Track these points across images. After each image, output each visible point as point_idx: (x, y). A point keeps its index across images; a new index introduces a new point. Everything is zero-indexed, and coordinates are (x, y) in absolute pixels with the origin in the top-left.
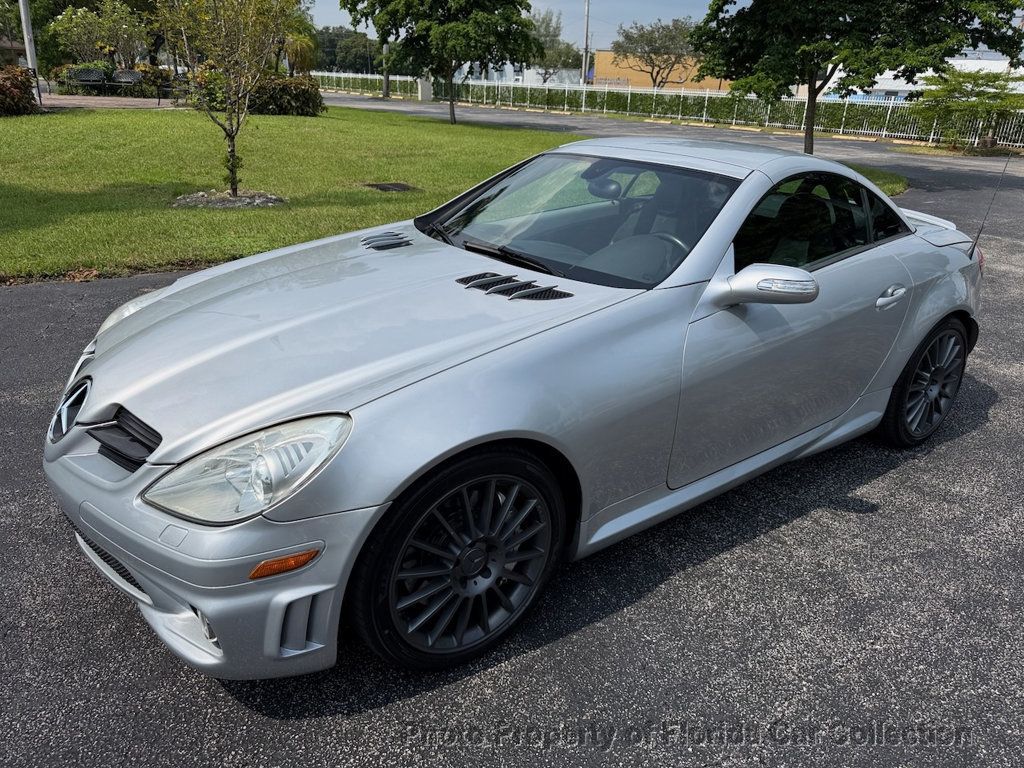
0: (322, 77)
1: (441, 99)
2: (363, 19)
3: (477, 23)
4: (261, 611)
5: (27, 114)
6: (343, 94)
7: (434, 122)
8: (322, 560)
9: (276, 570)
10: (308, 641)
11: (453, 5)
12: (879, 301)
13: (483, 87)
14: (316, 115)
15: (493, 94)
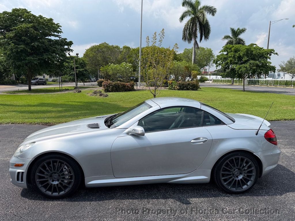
1: (250, 84)
3: (250, 64)
4: (15, 172)
5: (131, 91)
6: (222, 84)
7: (239, 91)
8: (24, 166)
9: (18, 166)
10: (22, 181)
11: (244, 60)
12: (193, 141)
13: (264, 81)
14: (197, 90)
15: (267, 83)
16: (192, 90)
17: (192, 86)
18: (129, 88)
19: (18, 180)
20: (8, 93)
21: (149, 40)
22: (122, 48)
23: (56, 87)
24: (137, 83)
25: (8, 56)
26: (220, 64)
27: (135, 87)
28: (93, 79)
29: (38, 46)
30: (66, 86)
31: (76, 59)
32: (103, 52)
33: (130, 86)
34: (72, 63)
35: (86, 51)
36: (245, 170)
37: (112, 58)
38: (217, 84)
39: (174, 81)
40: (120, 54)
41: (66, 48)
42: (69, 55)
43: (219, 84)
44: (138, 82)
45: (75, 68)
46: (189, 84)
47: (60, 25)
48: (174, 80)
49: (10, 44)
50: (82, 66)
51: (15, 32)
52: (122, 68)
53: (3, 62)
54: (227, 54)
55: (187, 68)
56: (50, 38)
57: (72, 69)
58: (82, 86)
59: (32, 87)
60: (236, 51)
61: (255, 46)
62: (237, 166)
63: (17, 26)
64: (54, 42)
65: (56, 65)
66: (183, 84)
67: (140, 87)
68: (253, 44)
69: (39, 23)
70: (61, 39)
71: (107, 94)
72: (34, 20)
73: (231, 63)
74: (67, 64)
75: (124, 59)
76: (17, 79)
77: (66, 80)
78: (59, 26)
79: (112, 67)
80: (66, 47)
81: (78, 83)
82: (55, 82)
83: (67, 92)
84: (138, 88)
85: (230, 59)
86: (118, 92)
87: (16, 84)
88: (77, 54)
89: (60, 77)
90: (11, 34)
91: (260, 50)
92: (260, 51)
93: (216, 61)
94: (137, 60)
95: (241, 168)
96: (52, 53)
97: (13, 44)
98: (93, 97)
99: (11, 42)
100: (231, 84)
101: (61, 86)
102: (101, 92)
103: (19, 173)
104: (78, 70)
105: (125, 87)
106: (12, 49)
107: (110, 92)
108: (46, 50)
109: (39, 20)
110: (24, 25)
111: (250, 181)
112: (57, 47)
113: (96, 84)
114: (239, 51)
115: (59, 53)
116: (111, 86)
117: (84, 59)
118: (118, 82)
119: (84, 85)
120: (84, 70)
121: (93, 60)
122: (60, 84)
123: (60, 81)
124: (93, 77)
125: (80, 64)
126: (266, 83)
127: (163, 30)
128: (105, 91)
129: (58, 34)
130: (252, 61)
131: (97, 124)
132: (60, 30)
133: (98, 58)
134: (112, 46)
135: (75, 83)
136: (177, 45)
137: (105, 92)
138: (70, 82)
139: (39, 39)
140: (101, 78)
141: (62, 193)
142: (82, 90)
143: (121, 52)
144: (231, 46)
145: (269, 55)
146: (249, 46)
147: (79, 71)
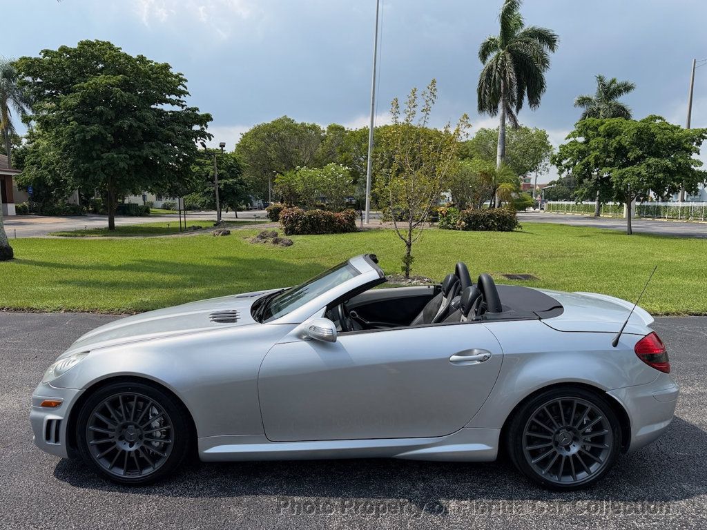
0: (558, 205)
1: (643, 217)
2: (566, 170)
3: (649, 165)
4: (42, 420)
5: (349, 232)
6: (569, 214)
7: (616, 233)
8: (62, 407)
9: (48, 405)
10: (57, 440)
11: (631, 155)
12: (454, 358)
13: (678, 207)
14: (511, 230)
15: (687, 213)
16: (499, 230)
17: (498, 220)
18: (344, 225)
19: (48, 438)
20: (62, 236)
21: (397, 107)
22: (326, 130)
23: (173, 221)
24: (363, 212)
25: (64, 150)
26: (568, 167)
27: (358, 223)
28: (256, 204)
29: (131, 126)
30: (194, 219)
31: (217, 157)
32: (282, 139)
33: (346, 221)
34: (209, 165)
35: (241, 136)
36: (584, 434)
37: (301, 154)
38: (559, 216)
39: (452, 209)
40: (320, 145)
41: (197, 131)
42: (204, 146)
43: (562, 214)
44: (364, 210)
45: (216, 177)
46: (491, 216)
47: (184, 77)
48: (453, 205)
49: (68, 123)
50: (233, 172)
51: (82, 96)
52: (327, 177)
53: (52, 163)
54: (586, 142)
55: (487, 175)
56: (160, 107)
57: (208, 180)
58: (231, 220)
59: (117, 221)
60: (610, 134)
61: (660, 121)
62: (568, 421)
63: (85, 82)
64: (171, 116)
65: (172, 169)
66: (476, 216)
67: (368, 222)
68: (655, 118)
69: (139, 73)
70: (185, 108)
71: (290, 240)
72: (126, 67)
73: (596, 165)
74: (198, 168)
75: (329, 157)
76: (84, 203)
77: (194, 204)
78: (181, 80)
79: (302, 176)
80: (196, 128)
81: (222, 213)
82: (169, 209)
83: (196, 234)
84: (365, 224)
85: (593, 154)
86: (317, 234)
87: (80, 215)
88: (222, 145)
89: (182, 199)
90: (72, 100)
91: (672, 131)
92: (674, 134)
93: (557, 159)
94: (361, 159)
95: (576, 427)
96: (165, 142)
97: (75, 123)
98: (258, 246)
99: (71, 118)
100: (593, 214)
101: (183, 219)
102: (276, 235)
103: (50, 422)
104: (224, 181)
105: (333, 222)
106: (72, 134)
107: (298, 234)
108: (150, 136)
109: (138, 68)
110: (101, 79)
111: (597, 463)
112: (177, 128)
113: (263, 214)
114: (619, 133)
115: (181, 142)
116: (301, 219)
117: (237, 157)
118: (318, 210)
119: (237, 218)
120: (236, 183)
121: (258, 159)
122: (180, 214)
123: (182, 208)
124: (257, 199)
125: (229, 168)
126: (685, 212)
127: (434, 82)
128: (286, 232)
129: (180, 97)
130: (652, 160)
131: (234, 313)
132: (185, 89)
133: (268, 153)
134: (303, 124)
135: (216, 213)
136: (467, 118)
137: (287, 235)
138: (203, 210)
139: (136, 109)
140: (275, 201)
141: (148, 472)
142: (233, 230)
143: (323, 139)
144: (597, 121)
145: (695, 143)
146: (643, 121)
147: (225, 184)
